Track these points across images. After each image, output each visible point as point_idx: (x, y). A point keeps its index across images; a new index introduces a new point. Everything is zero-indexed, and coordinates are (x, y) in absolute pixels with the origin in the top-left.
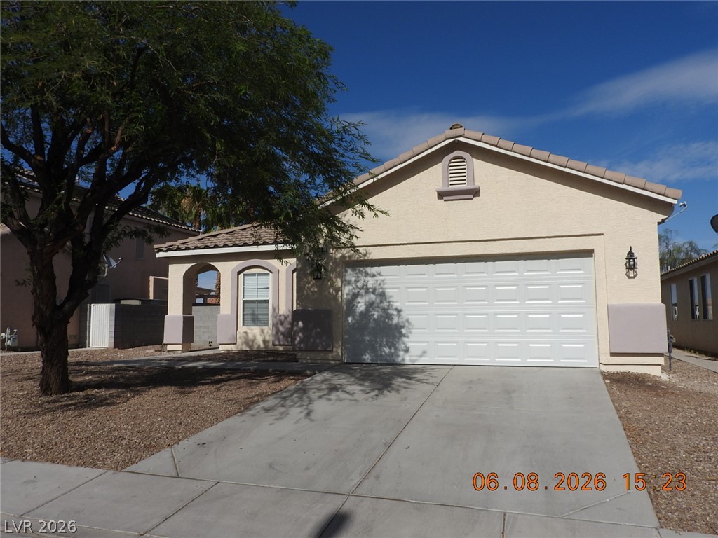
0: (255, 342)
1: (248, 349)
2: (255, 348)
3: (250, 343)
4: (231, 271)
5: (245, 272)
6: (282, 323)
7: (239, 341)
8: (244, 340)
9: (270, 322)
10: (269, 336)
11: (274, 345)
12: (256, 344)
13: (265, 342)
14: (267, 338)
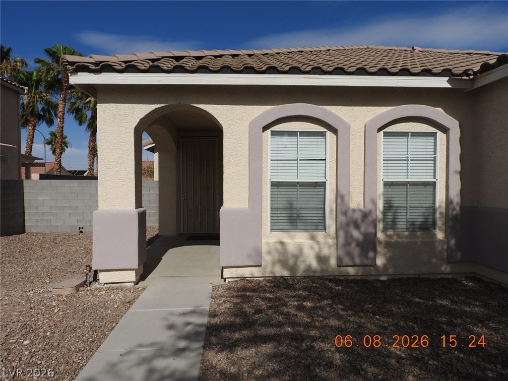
0: (301, 259)
1: (286, 273)
2: (301, 271)
3: (291, 262)
4: (247, 123)
5: (276, 128)
6: (357, 226)
7: (267, 259)
8: (276, 256)
9: (331, 223)
10: (330, 247)
11: (340, 265)
12: (304, 261)
13: (321, 259)
14: (326, 251)
